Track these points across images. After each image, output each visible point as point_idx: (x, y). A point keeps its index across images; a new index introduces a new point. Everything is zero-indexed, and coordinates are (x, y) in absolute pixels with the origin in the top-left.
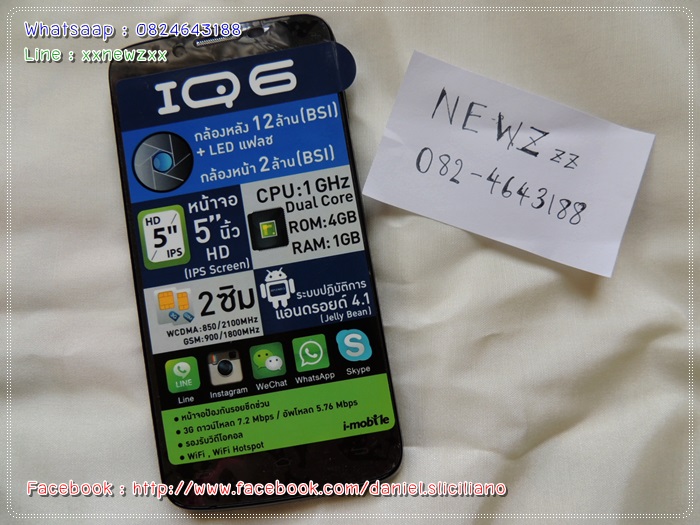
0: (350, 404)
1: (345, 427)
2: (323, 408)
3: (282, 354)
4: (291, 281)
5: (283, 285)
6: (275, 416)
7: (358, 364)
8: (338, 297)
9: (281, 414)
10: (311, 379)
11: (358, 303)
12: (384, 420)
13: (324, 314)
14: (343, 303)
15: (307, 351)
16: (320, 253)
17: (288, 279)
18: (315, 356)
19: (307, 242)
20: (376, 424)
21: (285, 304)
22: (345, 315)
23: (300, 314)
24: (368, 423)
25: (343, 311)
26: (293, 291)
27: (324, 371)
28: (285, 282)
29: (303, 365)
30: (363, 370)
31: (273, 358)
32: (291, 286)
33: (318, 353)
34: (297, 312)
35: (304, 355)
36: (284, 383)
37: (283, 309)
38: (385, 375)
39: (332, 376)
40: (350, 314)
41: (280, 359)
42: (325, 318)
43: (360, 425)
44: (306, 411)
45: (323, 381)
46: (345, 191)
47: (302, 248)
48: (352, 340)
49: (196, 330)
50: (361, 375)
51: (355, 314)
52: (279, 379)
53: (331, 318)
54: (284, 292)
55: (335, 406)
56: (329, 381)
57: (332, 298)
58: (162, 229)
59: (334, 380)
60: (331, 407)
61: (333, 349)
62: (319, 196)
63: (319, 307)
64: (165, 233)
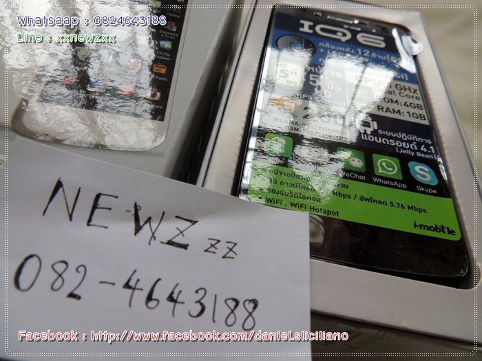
0: (420, 211)
1: (415, 226)
2: (395, 205)
3: (364, 159)
4: (375, 123)
5: (369, 123)
6: (353, 197)
7: (426, 186)
8: (410, 142)
9: (358, 197)
10: (386, 182)
11: (425, 150)
12: (451, 232)
13: (399, 148)
14: (413, 147)
15: (384, 164)
16: (396, 116)
17: (373, 121)
18: (391, 169)
19: (388, 108)
20: (444, 232)
21: (369, 132)
22: (415, 154)
23: (380, 141)
24: (436, 229)
25: (414, 151)
26: (376, 128)
27: (398, 181)
28: (371, 122)
29: (380, 171)
30: (430, 191)
31: (356, 160)
32: (375, 125)
33: (394, 168)
34: (378, 140)
35: (382, 166)
36: (363, 178)
37: (368, 135)
38: (450, 200)
39: (404, 186)
40: (419, 154)
41: (361, 161)
42: (399, 150)
43: (429, 228)
44: (380, 202)
45: (396, 187)
46: (415, 95)
47: (385, 110)
48: (421, 169)
49: (296, 123)
50: (428, 194)
51: (423, 155)
52: (360, 174)
53: (404, 152)
54: (369, 127)
55: (406, 207)
56: (402, 188)
57: (406, 142)
58: (287, 71)
59: (405, 189)
60: (403, 207)
61: (405, 170)
62: (397, 92)
63: (395, 142)
64: (289, 73)
